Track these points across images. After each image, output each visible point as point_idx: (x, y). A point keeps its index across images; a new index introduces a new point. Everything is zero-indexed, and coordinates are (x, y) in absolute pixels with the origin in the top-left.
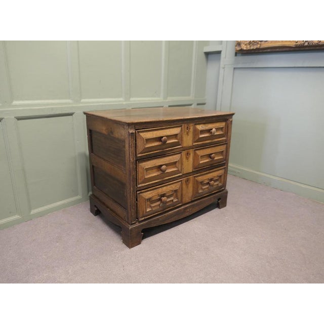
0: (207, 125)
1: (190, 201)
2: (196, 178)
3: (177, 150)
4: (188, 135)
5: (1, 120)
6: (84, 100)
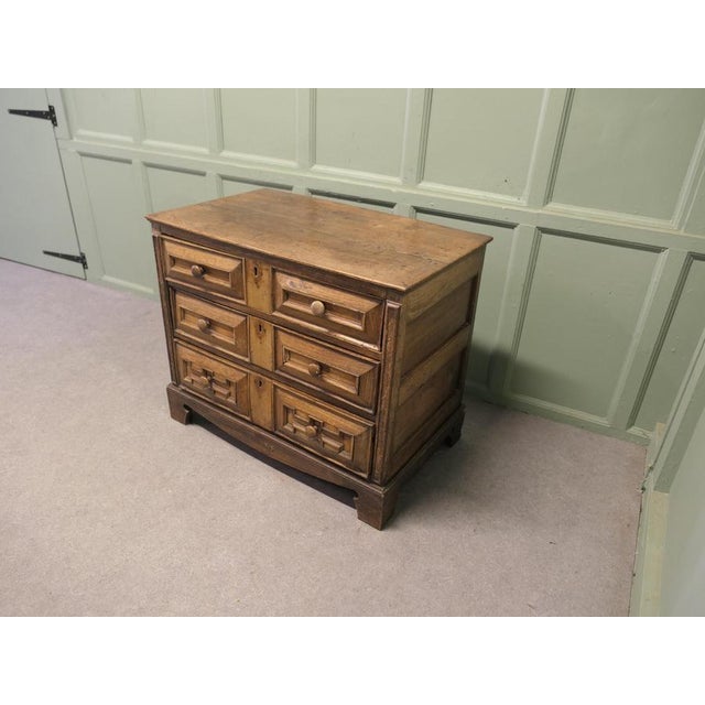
0: (309, 284)
1: (269, 429)
2: (280, 393)
3: (235, 306)
4: (258, 287)
5: (203, 174)
6: (316, 167)
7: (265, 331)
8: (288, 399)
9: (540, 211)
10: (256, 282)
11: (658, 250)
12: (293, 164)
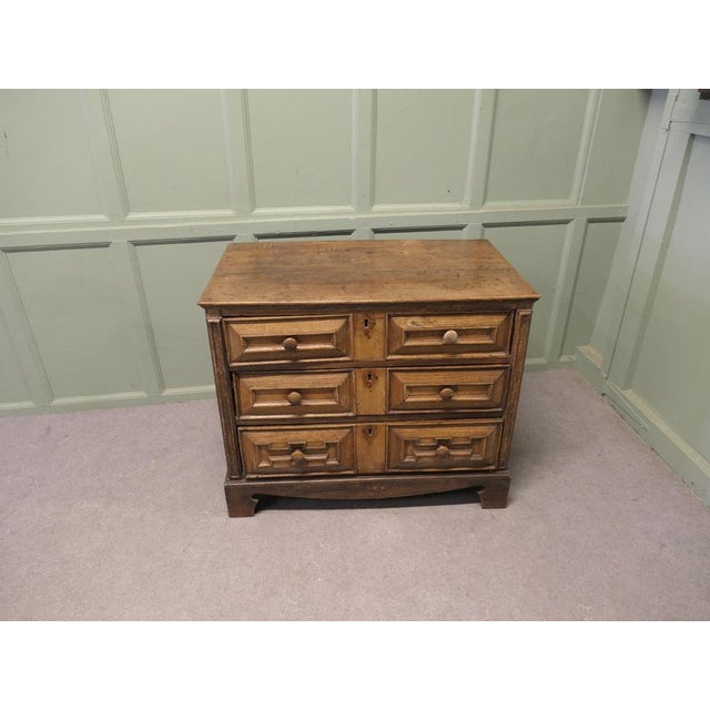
0: (432, 319)
1: (379, 471)
2: (397, 430)
3: (338, 365)
4: (369, 338)
5: (106, 245)
6: (258, 211)
7: (377, 378)
8: (408, 433)
9: (482, 211)
10: (367, 334)
11: (566, 222)
12: (229, 212)
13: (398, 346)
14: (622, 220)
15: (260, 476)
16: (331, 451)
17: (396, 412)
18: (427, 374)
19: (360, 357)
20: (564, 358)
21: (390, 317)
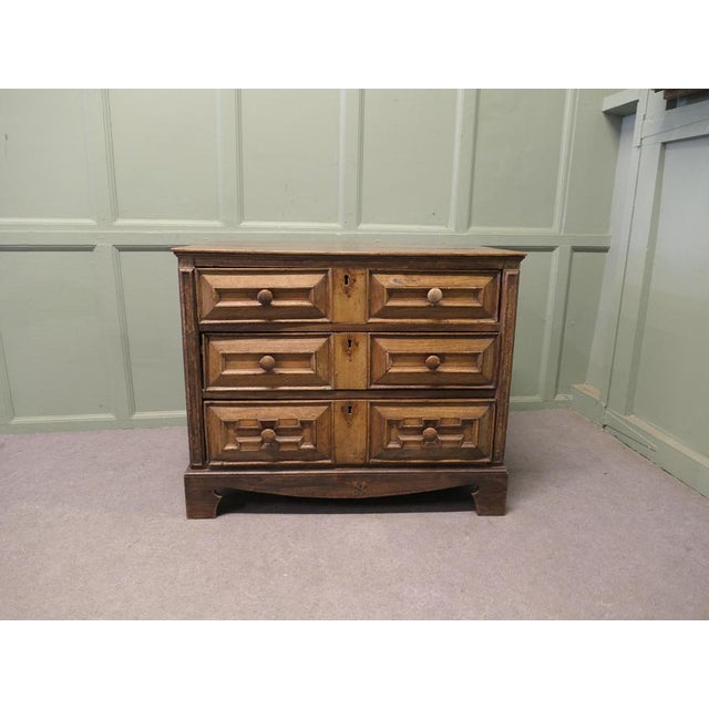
0: (415, 277)
1: (361, 462)
2: (379, 409)
3: (316, 328)
4: (349, 296)
5: (90, 249)
6: (244, 224)
7: (357, 344)
8: (392, 412)
9: (466, 233)
10: (347, 291)
11: (551, 249)
12: (216, 223)
13: (380, 307)
14: (605, 250)
15: (225, 463)
16: (306, 432)
17: (378, 387)
18: (411, 341)
19: (339, 318)
20: (560, 397)
21: (371, 273)
